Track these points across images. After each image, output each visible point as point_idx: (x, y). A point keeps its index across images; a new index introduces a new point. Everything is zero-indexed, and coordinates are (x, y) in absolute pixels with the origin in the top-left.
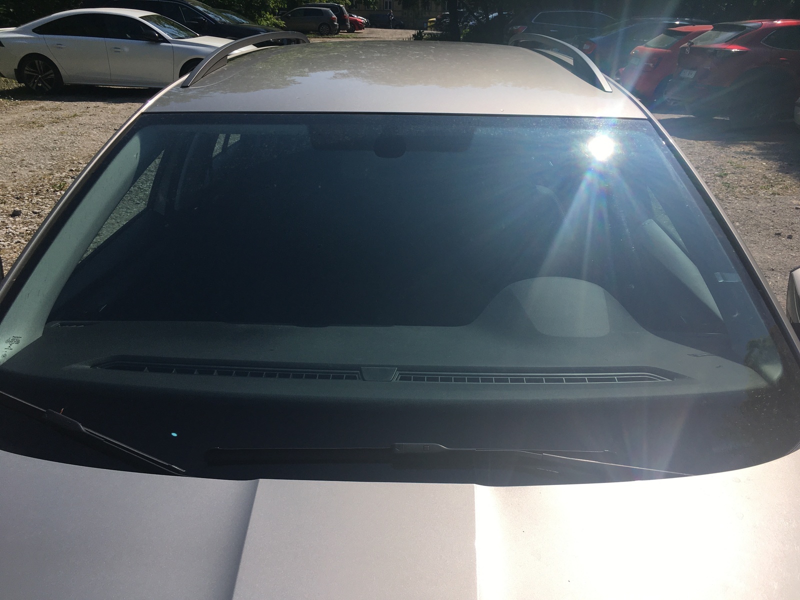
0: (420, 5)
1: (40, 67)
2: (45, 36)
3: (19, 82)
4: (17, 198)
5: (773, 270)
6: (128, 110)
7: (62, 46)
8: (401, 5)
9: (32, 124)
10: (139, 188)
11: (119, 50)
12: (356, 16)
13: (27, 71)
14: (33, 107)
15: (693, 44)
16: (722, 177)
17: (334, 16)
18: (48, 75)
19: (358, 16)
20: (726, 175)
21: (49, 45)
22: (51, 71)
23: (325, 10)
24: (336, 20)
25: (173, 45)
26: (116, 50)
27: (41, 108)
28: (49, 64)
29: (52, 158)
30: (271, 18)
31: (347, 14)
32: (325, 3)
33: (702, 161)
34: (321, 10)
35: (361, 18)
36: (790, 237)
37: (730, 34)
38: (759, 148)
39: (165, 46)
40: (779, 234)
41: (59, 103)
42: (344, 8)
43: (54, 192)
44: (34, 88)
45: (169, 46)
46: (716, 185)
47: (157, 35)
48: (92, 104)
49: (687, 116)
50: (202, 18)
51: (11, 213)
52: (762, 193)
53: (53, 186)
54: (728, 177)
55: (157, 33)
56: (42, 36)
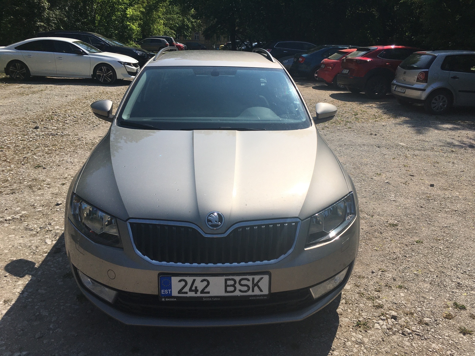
0: (215, 37)
1: (18, 67)
2: (21, 51)
3: (7, 74)
4: (34, 122)
5: (364, 145)
6: (68, 88)
7: (31, 56)
8: (204, 37)
9: (22, 94)
10: (87, 119)
11: (61, 58)
12: (179, 43)
13: (11, 69)
14: (17, 86)
15: (347, 57)
16: (356, 115)
17: (168, 43)
18: (23, 71)
19: (180, 43)
20: (357, 114)
21: (23, 56)
22: (25, 69)
23: (163, 40)
24: (169, 45)
25: (90, 56)
26: (60, 58)
27: (22, 87)
28: (23, 65)
29: (41, 107)
30: (133, 44)
31: (174, 42)
32: (162, 36)
33: (349, 109)
34: (160, 39)
35: (182, 44)
36: (376, 135)
37: (363, 53)
38: (377, 104)
39: (86, 57)
40: (372, 134)
41: (30, 85)
42: (173, 39)
43: (49, 120)
44: (15, 78)
45: (88, 57)
46: (352, 118)
47: (82, 51)
48: (49, 86)
49: (348, 92)
50: (102, 43)
51: (34, 128)
52: (370, 121)
53: (48, 118)
54: (358, 115)
55: (82, 50)
56: (20, 51)
